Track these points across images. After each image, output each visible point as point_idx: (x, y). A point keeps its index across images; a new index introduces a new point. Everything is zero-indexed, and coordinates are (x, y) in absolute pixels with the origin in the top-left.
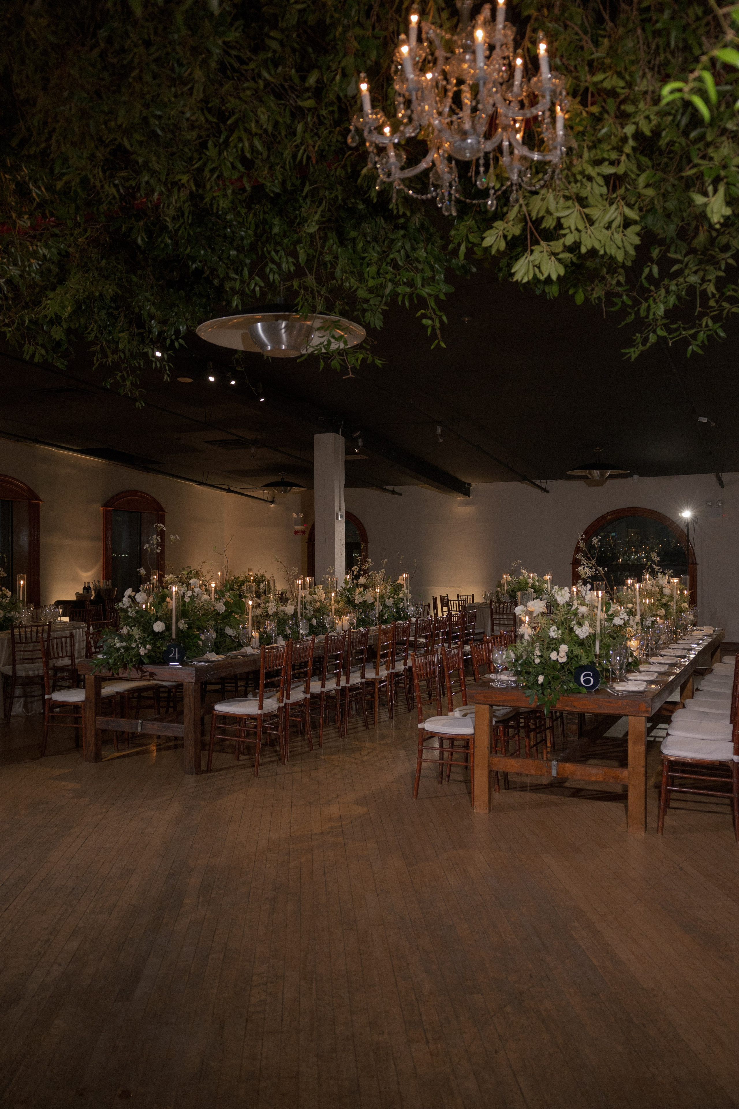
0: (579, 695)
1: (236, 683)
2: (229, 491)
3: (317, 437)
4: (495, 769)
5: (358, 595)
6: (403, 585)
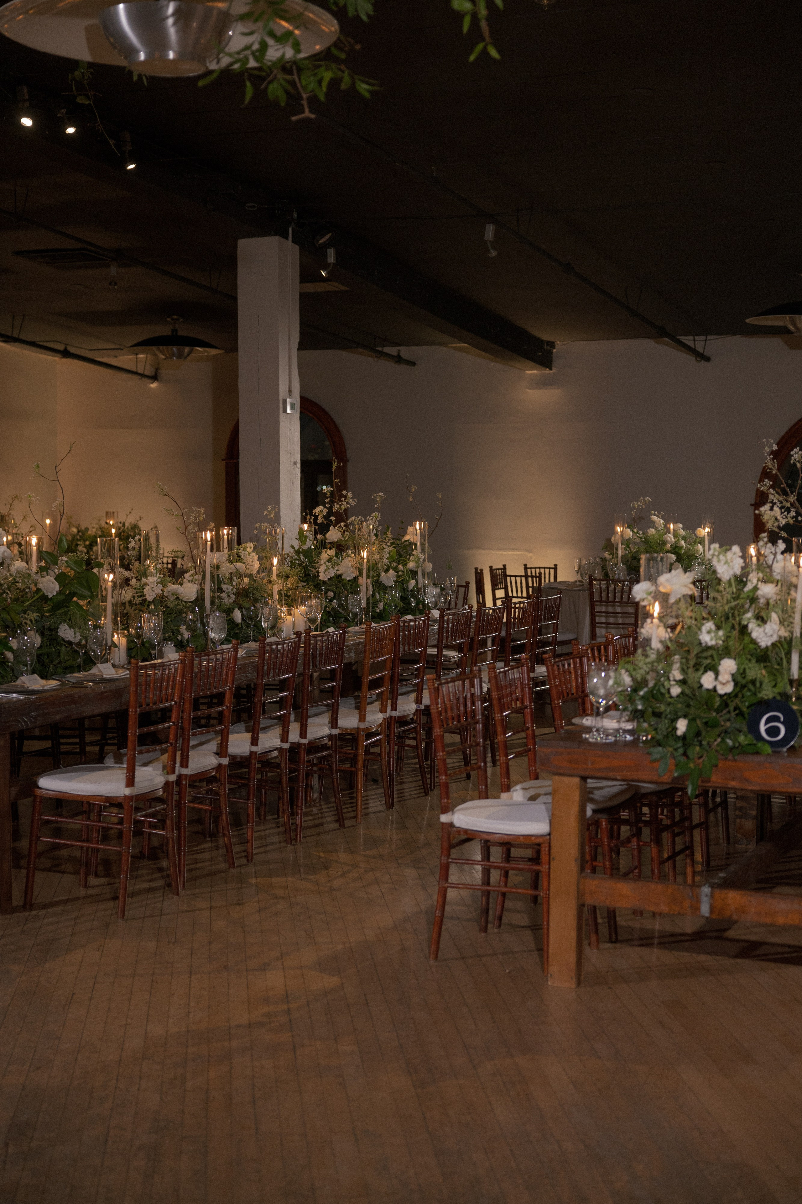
0: (756, 758)
1: (82, 737)
2: (66, 354)
3: (244, 245)
4: (590, 901)
5: (325, 563)
6: (416, 545)
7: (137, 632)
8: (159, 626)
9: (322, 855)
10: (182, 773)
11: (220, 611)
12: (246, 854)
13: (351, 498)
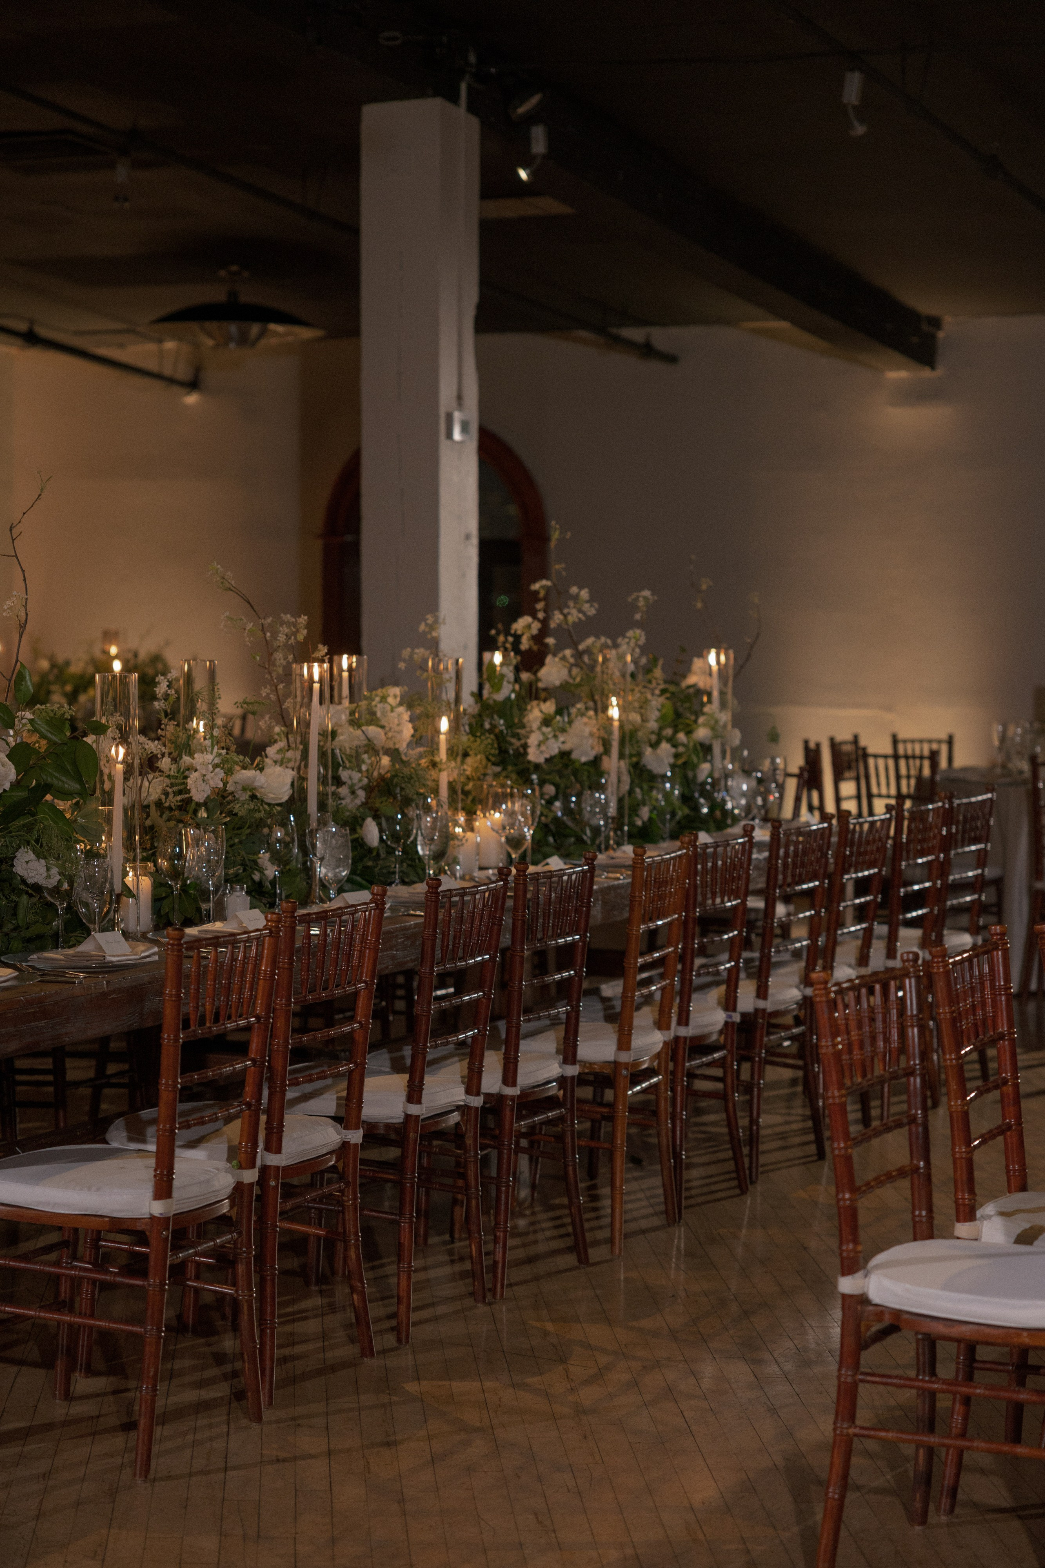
2: (31, 339)
3: (374, 115)
5: (539, 729)
6: (709, 694)
7: (173, 865)
8: (216, 853)
9: (550, 1327)
10: (269, 1163)
11: (337, 823)
12: (394, 1323)
13: (587, 602)
